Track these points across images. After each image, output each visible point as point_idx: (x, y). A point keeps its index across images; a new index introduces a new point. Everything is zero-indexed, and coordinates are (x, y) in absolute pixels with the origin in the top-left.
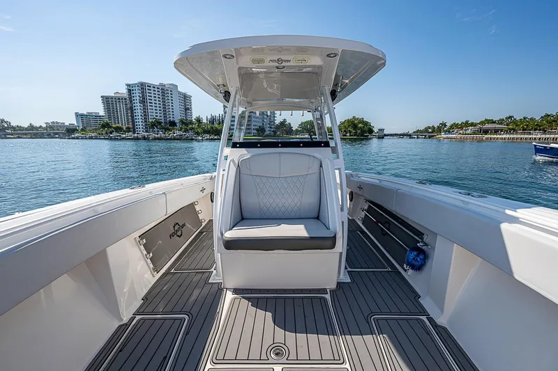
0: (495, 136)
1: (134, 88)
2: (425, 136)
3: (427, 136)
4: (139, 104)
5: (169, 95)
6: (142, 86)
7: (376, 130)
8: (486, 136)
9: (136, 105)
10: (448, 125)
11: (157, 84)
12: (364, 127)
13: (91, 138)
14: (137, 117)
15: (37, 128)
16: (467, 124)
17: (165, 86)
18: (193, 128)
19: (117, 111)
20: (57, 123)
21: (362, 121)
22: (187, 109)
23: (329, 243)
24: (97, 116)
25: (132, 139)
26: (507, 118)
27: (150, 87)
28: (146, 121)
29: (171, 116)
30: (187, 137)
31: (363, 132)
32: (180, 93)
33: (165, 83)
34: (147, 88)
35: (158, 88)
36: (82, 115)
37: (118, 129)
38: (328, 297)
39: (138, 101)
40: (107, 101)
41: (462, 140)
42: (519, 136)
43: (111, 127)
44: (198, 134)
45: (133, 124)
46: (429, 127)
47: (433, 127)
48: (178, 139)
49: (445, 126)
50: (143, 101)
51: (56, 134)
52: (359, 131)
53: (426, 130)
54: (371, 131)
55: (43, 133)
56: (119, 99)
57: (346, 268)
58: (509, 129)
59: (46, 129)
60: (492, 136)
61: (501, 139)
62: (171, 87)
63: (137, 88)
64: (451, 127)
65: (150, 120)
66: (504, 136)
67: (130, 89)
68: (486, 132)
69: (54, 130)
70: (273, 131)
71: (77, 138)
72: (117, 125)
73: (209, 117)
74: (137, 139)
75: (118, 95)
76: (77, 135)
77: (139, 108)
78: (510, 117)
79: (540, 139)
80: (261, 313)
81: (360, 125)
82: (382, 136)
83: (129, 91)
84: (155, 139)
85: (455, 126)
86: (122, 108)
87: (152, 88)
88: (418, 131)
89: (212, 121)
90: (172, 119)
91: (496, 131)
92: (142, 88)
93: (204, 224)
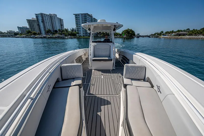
0: (184, 37)
1: (38, 16)
2: (155, 37)
3: (156, 37)
4: (41, 23)
5: (54, 19)
6: (42, 15)
7: (136, 34)
8: (180, 37)
9: (40, 23)
10: (164, 32)
11: (48, 14)
12: (132, 33)
13: (23, 37)
14: (41, 29)
15: (3, 33)
16: (173, 32)
17: (51, 15)
18: (64, 33)
19: (34, 26)
20: (12, 31)
21: (131, 31)
22: (62, 25)
23: (111, 60)
24: (27, 28)
25: (39, 38)
26: (187, 30)
27: (45, 15)
28: (45, 30)
29: (55, 28)
30: (61, 37)
31: (131, 35)
32: (58, 18)
33: (51, 14)
34: (44, 16)
35: (49, 16)
36: (20, 28)
37: (35, 34)
38: (111, 70)
39: (41, 22)
40: (29, 21)
41: (170, 38)
42: (193, 37)
43: (31, 33)
44: (66, 36)
45: (40, 32)
46: (156, 33)
47: (158, 33)
48: (58, 38)
49: (163, 32)
50: (43, 21)
51: (11, 35)
52: (130, 35)
53: (155, 34)
54: (134, 35)
55: (6, 35)
56: (34, 21)
57: (115, 67)
58: (190, 34)
59: (7, 33)
60: (183, 37)
61: (186, 38)
62: (54, 15)
63: (40, 16)
64: (166, 33)
65: (47, 30)
66: (187, 37)
67: (37, 16)
68: (180, 35)
69: (10, 34)
70: (96, 35)
71: (18, 37)
72: (35, 32)
73: (71, 29)
74: (41, 38)
75: (34, 19)
76: (18, 36)
77: (42, 24)
78: (188, 29)
79: (202, 38)
80: (99, 72)
81: (131, 32)
82: (138, 37)
83: (37, 17)
84: (49, 38)
85: (167, 33)
86: (35, 25)
87: (46, 16)
88: (152, 35)
89: (73, 30)
90: (56, 29)
91: (184, 35)
92: (42, 16)
93: (84, 61)
